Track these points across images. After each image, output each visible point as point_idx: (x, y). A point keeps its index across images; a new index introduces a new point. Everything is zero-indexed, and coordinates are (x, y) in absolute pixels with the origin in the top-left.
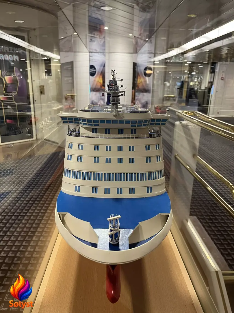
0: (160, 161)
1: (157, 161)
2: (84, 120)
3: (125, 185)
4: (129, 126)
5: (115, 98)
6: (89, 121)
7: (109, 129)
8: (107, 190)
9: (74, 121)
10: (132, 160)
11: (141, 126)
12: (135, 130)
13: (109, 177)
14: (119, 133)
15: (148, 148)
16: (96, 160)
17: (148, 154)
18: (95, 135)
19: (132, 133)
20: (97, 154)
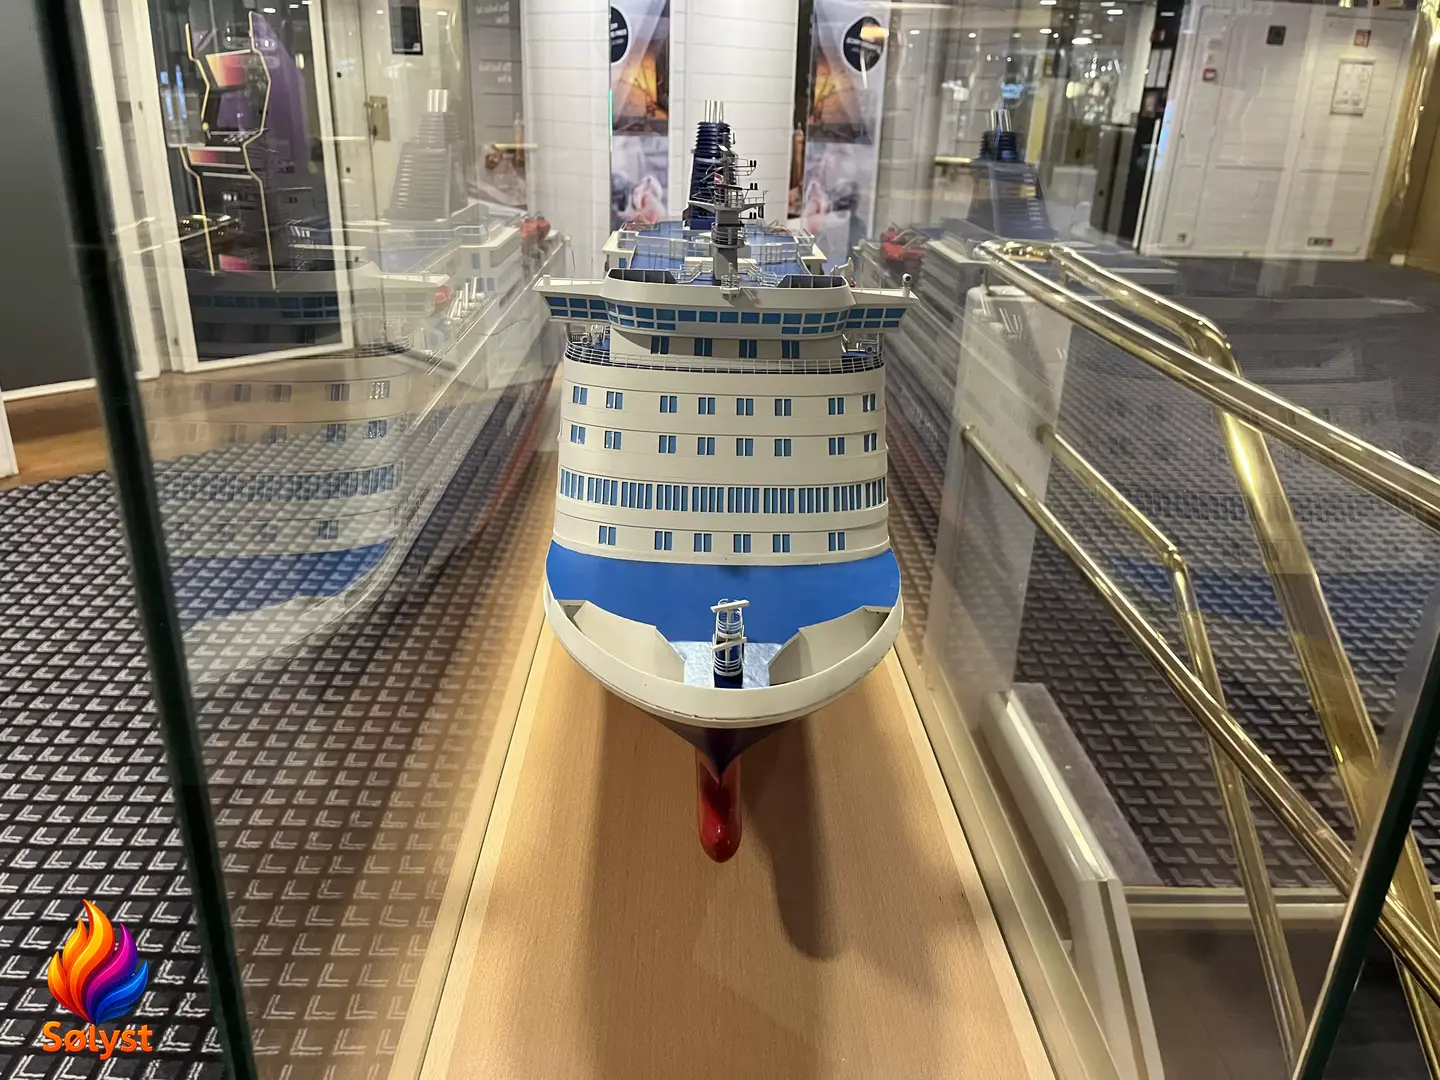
0: (874, 448)
1: (866, 450)
2: (625, 308)
3: (761, 524)
4: (775, 331)
5: (730, 229)
6: (644, 311)
7: (709, 341)
8: (702, 541)
9: (589, 311)
10: (783, 447)
11: (814, 330)
12: (796, 344)
13: (708, 499)
14: (742, 355)
15: (836, 405)
16: (667, 444)
17: (835, 425)
18: (660, 359)
19: (785, 355)
20: (668, 423)
